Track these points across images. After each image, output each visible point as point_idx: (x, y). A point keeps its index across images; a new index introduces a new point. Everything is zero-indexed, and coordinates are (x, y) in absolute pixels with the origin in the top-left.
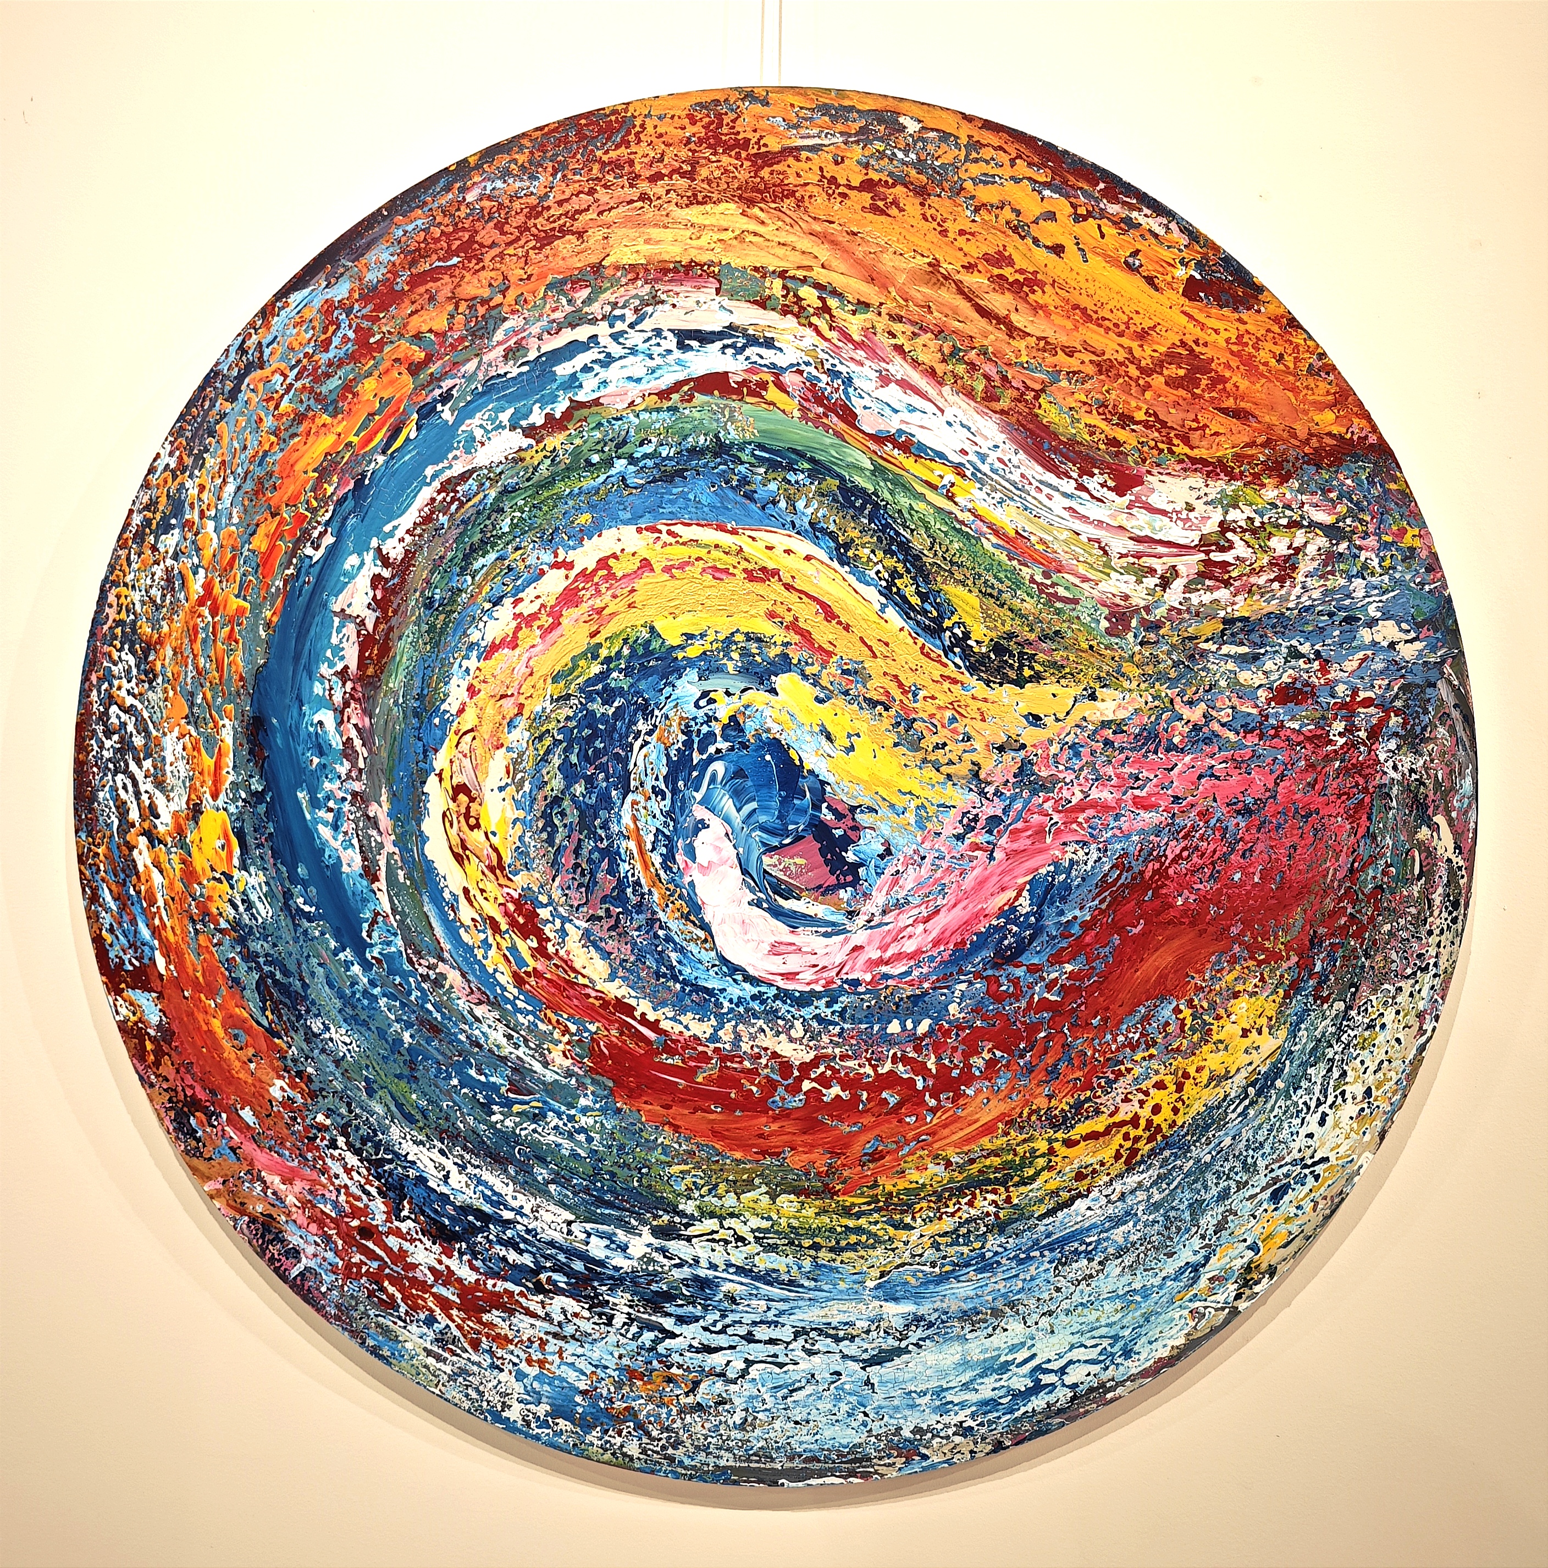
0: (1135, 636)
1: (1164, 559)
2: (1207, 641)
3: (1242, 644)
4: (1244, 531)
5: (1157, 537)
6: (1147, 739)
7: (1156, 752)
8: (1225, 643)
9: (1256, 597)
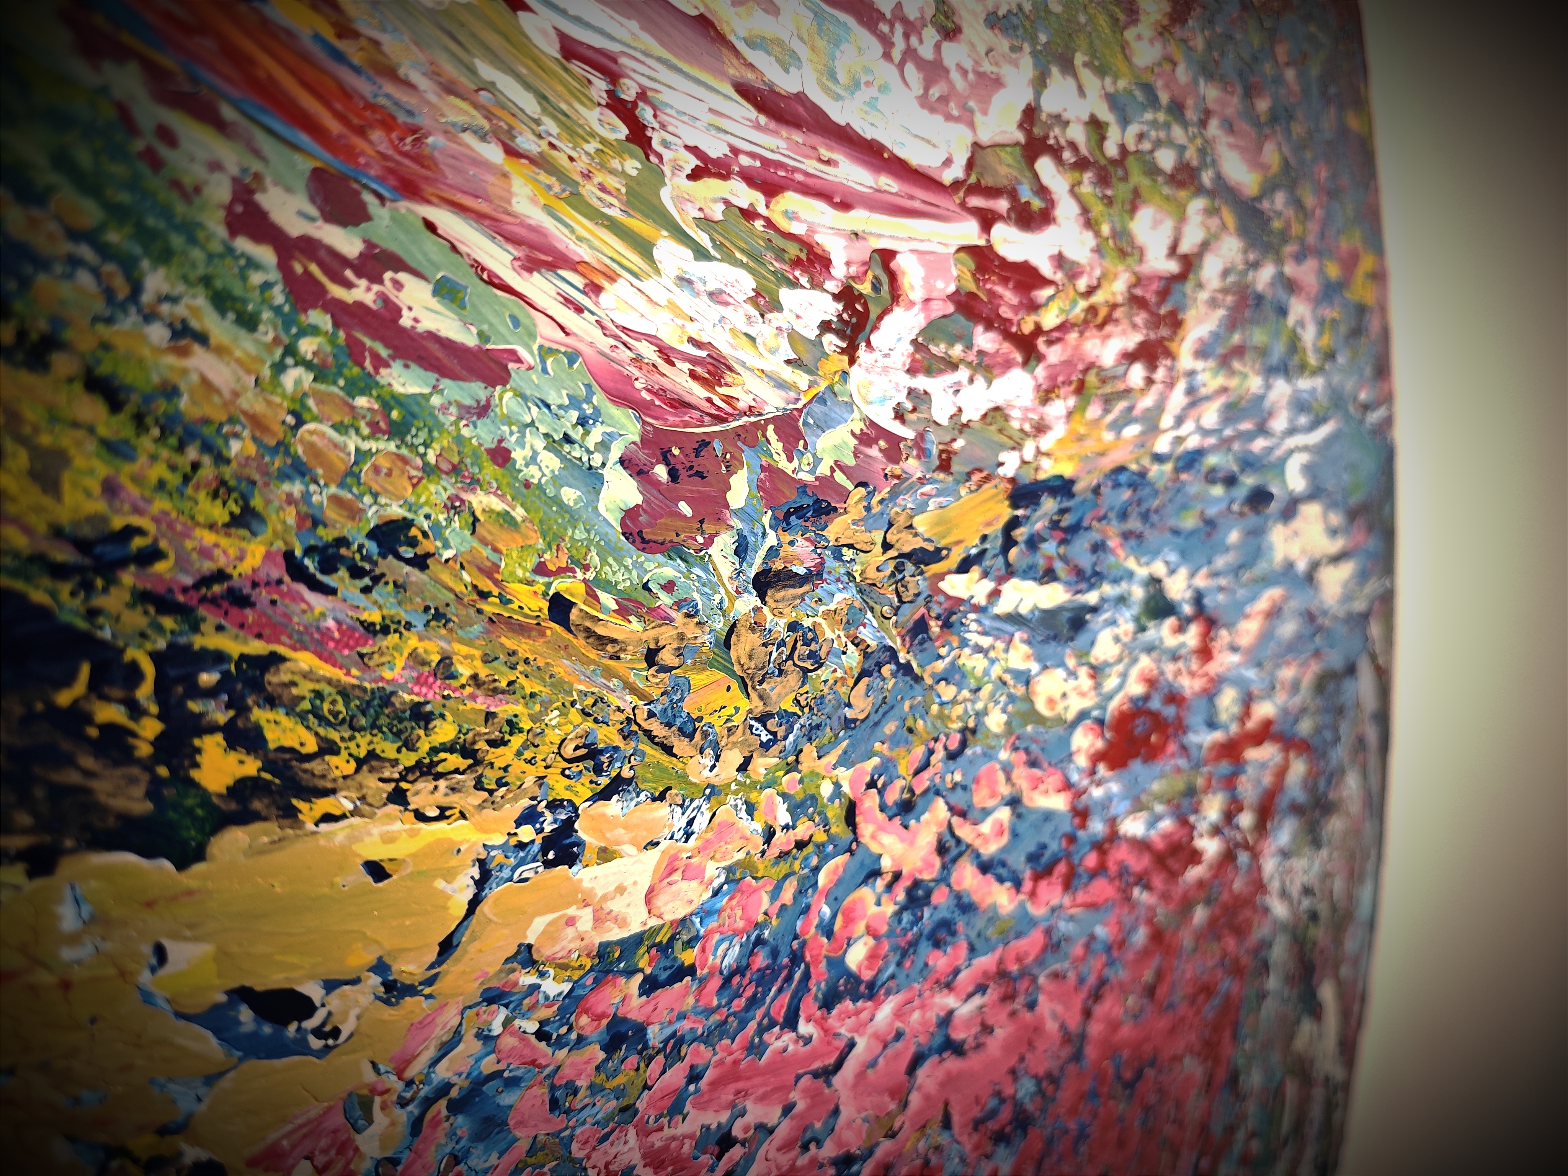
0: (742, 550)
1: (858, 219)
2: (964, 567)
3: (1048, 576)
4: (1082, 164)
5: (839, 114)
6: (765, 979)
7: (791, 1023)
8: (1010, 572)
9: (1094, 411)
